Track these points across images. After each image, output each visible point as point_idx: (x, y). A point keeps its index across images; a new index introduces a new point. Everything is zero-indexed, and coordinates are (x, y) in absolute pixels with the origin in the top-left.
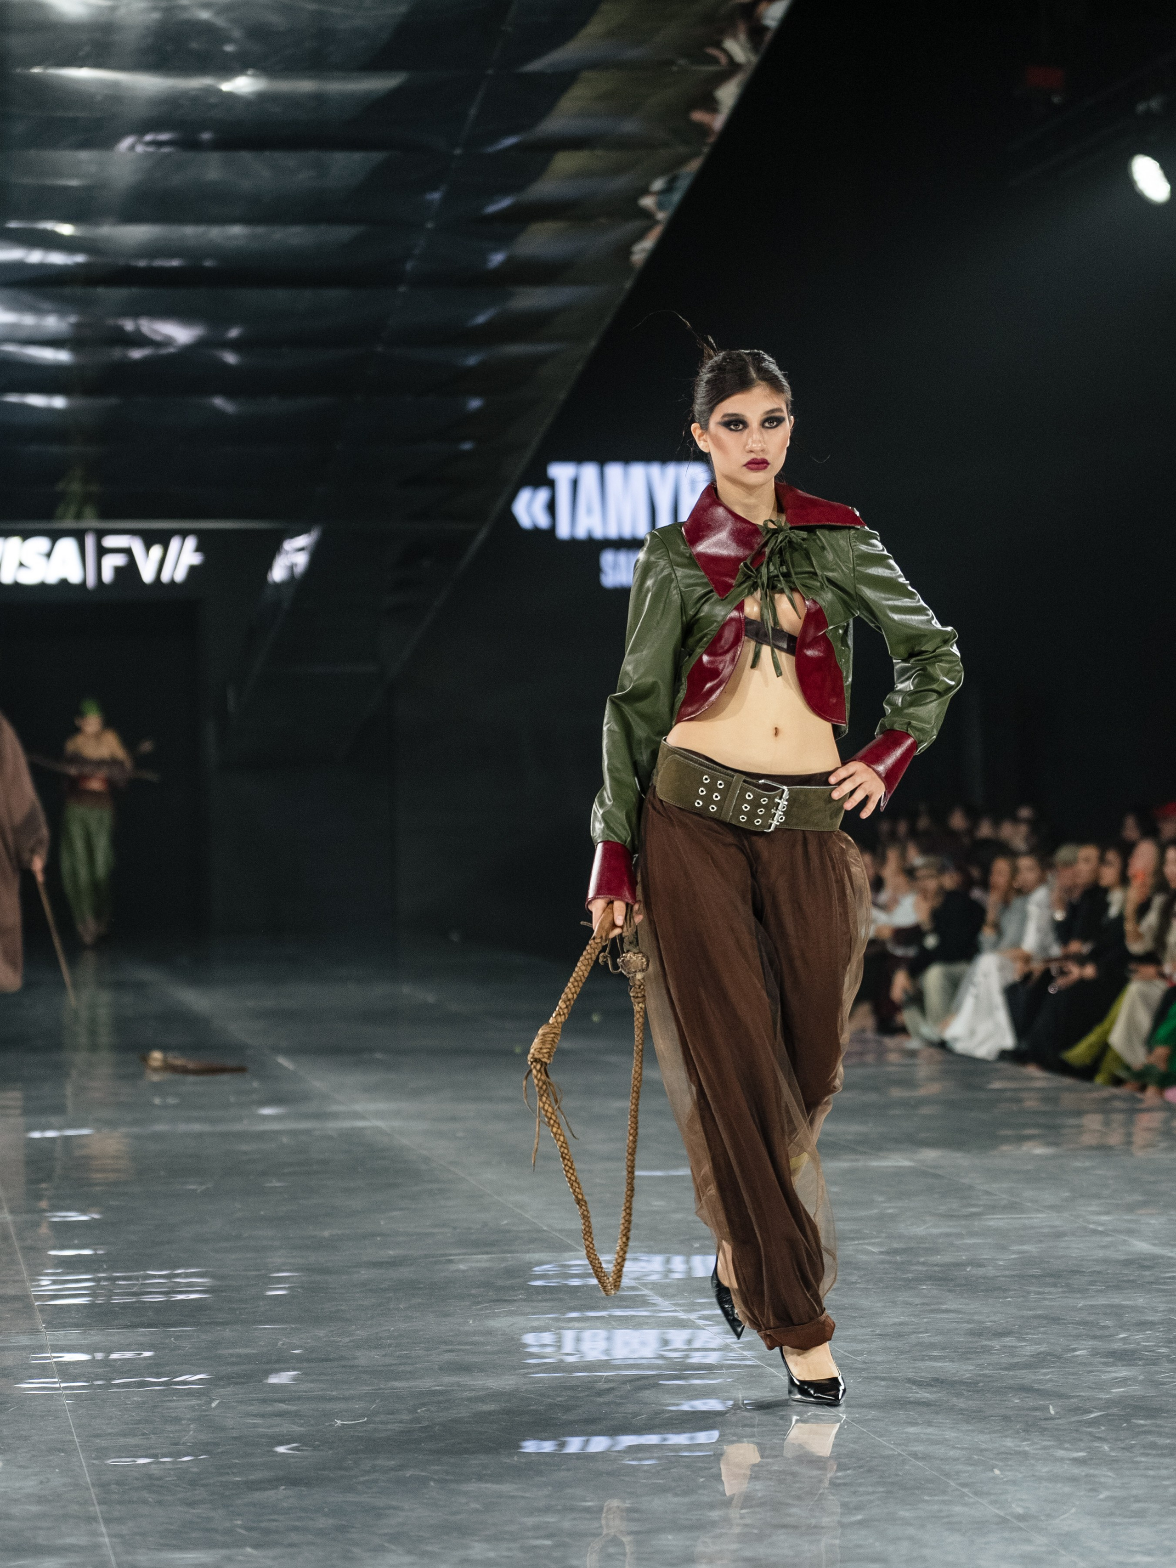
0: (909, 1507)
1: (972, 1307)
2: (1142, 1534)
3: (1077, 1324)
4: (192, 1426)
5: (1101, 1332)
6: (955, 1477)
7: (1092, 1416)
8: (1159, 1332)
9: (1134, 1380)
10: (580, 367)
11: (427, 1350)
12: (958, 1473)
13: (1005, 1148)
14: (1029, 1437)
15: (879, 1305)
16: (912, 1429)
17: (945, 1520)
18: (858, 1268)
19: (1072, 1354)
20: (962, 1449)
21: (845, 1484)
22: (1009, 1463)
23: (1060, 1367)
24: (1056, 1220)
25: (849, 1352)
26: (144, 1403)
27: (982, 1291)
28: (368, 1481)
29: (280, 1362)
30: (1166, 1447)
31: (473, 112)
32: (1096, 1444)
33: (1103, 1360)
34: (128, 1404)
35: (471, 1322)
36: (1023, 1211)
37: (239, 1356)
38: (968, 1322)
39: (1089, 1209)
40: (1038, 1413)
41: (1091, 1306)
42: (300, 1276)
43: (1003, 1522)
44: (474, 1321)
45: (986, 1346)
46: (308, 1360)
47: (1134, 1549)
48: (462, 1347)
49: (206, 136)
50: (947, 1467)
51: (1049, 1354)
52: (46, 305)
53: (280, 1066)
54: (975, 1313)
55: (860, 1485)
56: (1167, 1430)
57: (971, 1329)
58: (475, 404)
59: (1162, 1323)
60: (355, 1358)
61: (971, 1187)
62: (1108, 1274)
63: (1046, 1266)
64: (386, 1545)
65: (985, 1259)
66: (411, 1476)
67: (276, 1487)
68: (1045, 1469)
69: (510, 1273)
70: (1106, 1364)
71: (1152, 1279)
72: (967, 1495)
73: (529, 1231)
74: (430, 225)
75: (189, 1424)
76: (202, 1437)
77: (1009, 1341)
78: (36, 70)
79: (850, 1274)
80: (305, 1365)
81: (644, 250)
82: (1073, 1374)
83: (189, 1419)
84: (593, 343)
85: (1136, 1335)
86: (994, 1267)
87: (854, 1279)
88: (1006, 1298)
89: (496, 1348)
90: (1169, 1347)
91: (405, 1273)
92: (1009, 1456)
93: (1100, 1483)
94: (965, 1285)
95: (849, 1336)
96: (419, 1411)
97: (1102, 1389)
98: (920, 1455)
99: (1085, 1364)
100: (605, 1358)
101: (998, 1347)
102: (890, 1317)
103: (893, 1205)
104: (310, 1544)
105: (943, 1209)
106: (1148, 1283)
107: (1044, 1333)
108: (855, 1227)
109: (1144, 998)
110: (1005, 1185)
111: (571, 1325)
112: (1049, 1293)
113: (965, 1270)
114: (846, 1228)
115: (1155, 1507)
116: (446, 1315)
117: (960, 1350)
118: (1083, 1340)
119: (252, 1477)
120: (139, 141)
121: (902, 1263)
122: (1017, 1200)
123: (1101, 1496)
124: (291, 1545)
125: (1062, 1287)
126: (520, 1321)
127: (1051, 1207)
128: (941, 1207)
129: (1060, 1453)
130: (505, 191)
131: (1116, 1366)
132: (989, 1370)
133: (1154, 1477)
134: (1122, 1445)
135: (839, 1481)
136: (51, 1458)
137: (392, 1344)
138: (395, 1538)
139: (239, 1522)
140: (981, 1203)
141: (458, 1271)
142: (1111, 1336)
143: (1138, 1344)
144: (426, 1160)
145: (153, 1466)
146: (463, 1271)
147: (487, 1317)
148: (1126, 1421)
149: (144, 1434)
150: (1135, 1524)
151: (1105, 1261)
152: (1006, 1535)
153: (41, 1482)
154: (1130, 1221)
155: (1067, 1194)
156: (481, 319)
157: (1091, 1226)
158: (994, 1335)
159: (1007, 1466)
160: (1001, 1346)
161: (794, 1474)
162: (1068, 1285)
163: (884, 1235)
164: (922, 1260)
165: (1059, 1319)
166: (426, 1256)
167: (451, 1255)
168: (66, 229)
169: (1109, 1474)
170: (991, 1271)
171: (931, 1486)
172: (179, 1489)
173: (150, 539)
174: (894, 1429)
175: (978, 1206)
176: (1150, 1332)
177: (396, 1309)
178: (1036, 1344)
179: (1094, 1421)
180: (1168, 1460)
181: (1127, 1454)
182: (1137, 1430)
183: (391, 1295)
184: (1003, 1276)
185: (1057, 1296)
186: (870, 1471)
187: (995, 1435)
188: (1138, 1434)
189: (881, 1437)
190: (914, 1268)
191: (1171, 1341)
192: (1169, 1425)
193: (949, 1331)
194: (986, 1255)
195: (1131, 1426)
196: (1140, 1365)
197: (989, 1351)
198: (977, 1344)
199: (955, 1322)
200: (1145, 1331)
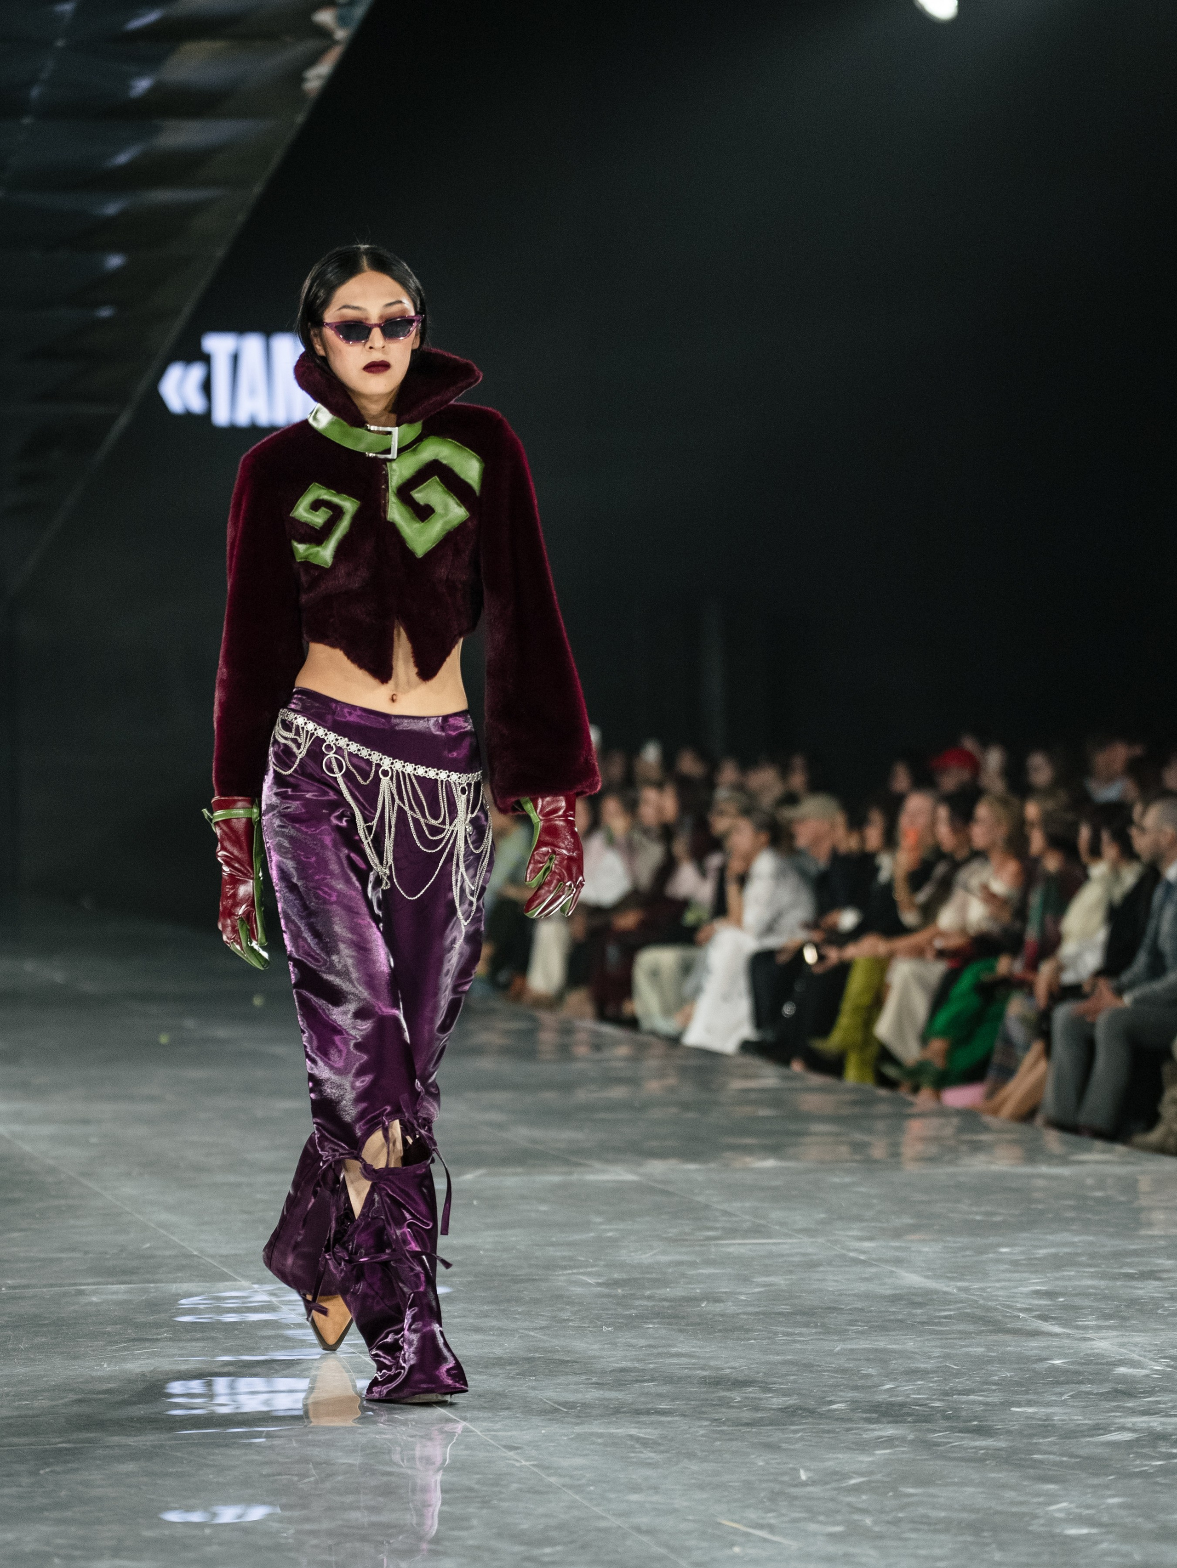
1: (708, 1349)
3: (834, 1372)
5: (863, 1381)
6: (686, 1555)
7: (853, 1482)
8: (933, 1382)
9: (903, 1439)
10: (241, 218)
11: (52, 1400)
12: (689, 1550)
14: (775, 1507)
15: (596, 1347)
16: (634, 1497)
18: (571, 1303)
19: (828, 1408)
20: (695, 1521)
22: (752, 1538)
23: (813, 1424)
24: (810, 1246)
25: (559, 1404)
27: (720, 1331)
30: (940, 1521)
32: (856, 1517)
33: (865, 1415)
36: (770, 1235)
38: (703, 1369)
39: (849, 1233)
40: (786, 1478)
41: (852, 1350)
44: (109, 1365)
45: (723, 1397)
48: (95, 1396)
50: (677, 1543)
51: (800, 1408)
54: (711, 1358)
56: (942, 1500)
57: (706, 1377)
58: (115, 261)
59: (935, 1372)
61: (707, 1207)
62: (871, 1311)
63: (797, 1301)
65: (726, 1293)
66: (32, 1551)
68: (795, 1547)
69: (153, 1306)
70: (869, 1421)
71: (924, 1318)
73: (176, 1256)
74: (60, 43)
77: (751, 1392)
79: (562, 1310)
81: (319, 77)
82: (828, 1432)
84: (257, 189)
85: (906, 1386)
86: (733, 1302)
87: (565, 1315)
88: (750, 1339)
90: (944, 1400)
91: (26, 1306)
94: (699, 1324)
96: (42, 1472)
97: (863, 1450)
98: (644, 1529)
99: (843, 1420)
100: (265, 1409)
101: (739, 1399)
103: (615, 1227)
105: (673, 1232)
106: (919, 1323)
107: (795, 1382)
108: (565, 1254)
110: (747, 1204)
111: (225, 1370)
112: (800, 1334)
113: (699, 1306)
114: (558, 1254)
116: (76, 1358)
118: (842, 1391)
121: (624, 1296)
122: (763, 1222)
125: (816, 1326)
127: (805, 1231)
128: (671, 1230)
129: (813, 1527)
131: (882, 1423)
132: (729, 1426)
133: (926, 1558)
134: (888, 1519)
135: (546, 1559)
140: (718, 1225)
141: (91, 1304)
142: (875, 1386)
143: (908, 1396)
144: (53, 1171)
146: (97, 1304)
147: (124, 1359)
148: (895, 1490)
151: (866, 1296)
154: (897, 1249)
155: (823, 1216)
156: (122, 159)
157: (852, 1254)
158: (734, 1384)
159: (749, 1541)
160: (742, 1398)
161: (493, 1551)
162: (823, 1325)
163: (602, 1263)
164: (648, 1293)
165: (812, 1366)
166: (51, 1287)
167: (81, 1284)
169: (872, 1552)
170: (730, 1308)
174: (613, 1497)
175: (716, 1229)
176: (922, 1383)
177: (14, 1350)
178: (785, 1395)
179: (856, 1489)
180: (943, 1537)
181: (893, 1529)
182: (906, 1500)
183: (10, 1333)
184: (744, 1313)
185: (809, 1338)
186: (584, 1547)
187: (735, 1505)
188: (908, 1505)
189: (598, 1505)
190: (637, 1303)
191: (946, 1394)
192: (944, 1494)
193: (680, 1379)
194: (724, 1288)
195: (899, 1495)
196: (909, 1422)
197: (728, 1403)
198: (714, 1395)
199: (687, 1368)
200: (915, 1381)
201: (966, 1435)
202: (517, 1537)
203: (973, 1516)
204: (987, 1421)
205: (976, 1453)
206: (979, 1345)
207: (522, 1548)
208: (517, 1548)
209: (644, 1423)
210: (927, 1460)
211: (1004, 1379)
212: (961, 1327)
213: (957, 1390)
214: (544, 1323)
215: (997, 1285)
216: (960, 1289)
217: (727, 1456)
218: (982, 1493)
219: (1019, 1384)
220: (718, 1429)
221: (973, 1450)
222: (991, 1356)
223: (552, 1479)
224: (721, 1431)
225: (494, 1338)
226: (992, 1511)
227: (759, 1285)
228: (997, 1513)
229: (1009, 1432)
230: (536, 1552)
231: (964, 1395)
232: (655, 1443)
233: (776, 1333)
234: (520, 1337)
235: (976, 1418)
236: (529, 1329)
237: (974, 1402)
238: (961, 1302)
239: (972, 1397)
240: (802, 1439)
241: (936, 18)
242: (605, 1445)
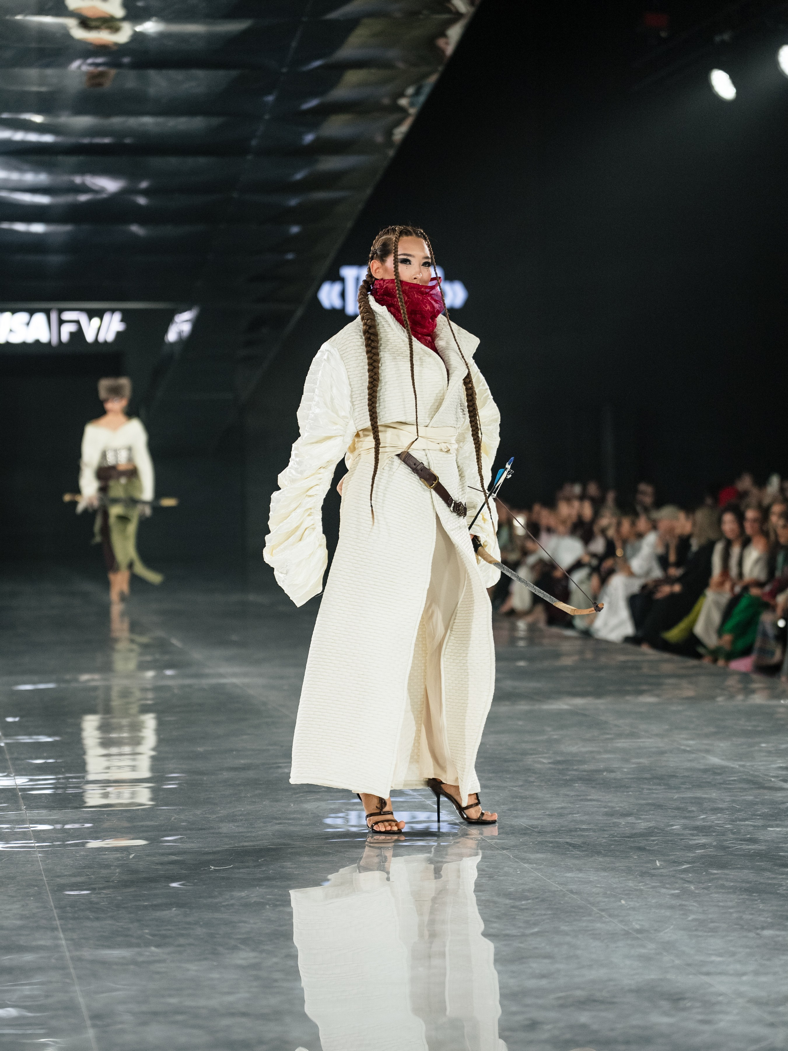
0: (567, 924)
1: (607, 797)
2: (716, 943)
3: (675, 809)
4: (117, 870)
5: (689, 814)
6: (597, 905)
7: (684, 867)
8: (727, 814)
9: (710, 845)
10: (360, 207)
11: (265, 823)
12: (598, 902)
13: (628, 698)
14: (643, 880)
15: (547, 796)
16: (569, 875)
17: (590, 932)
18: (535, 773)
19: (671, 828)
20: (601, 887)
21: (527, 909)
22: (631, 897)
23: (663, 836)
24: (660, 743)
26: (87, 856)
27: (613, 787)
28: (227, 905)
29: (172, 830)
30: (731, 887)
31: (294, 44)
32: (686, 885)
33: (690, 832)
34: (77, 857)
35: (292, 805)
36: (639, 737)
37: (148, 826)
38: (605, 807)
39: (682, 736)
40: (649, 865)
41: (683, 798)
42: (185, 776)
43: (627, 934)
44: (294, 805)
45: (615, 822)
46: (190, 829)
47: (710, 952)
48: (287, 821)
49: (126, 60)
50: (592, 899)
51: (656, 828)
52: (26, 167)
53: (173, 644)
54: (609, 802)
55: (537, 909)
56: (731, 877)
57: (606, 812)
58: (295, 229)
59: (727, 809)
60: (219, 828)
61: (606, 722)
62: (693, 777)
63: (654, 772)
64: (239, 945)
65: (615, 767)
66: (255, 902)
67: (170, 909)
68: (654, 901)
70: (693, 835)
71: (721, 781)
72: (604, 917)
74: (267, 117)
75: (116, 869)
76: (125, 877)
77: (630, 819)
78: (19, 17)
79: (530, 776)
80: (189, 832)
81: (401, 133)
82: (671, 841)
83: (116, 866)
84: (369, 191)
85: (711, 817)
86: (621, 772)
87: (532, 779)
88: (629, 792)
89: (308, 822)
90: (732, 824)
91: (251, 774)
92: (631, 892)
93: (689, 910)
94: (602, 784)
95: (530, 815)
96: (259, 861)
97: (689, 850)
98: (575, 892)
99: (679, 835)
101: (624, 823)
102: (555, 804)
103: (557, 733)
104: (190, 944)
105: (588, 736)
106: (719, 783)
107: (653, 814)
108: (532, 747)
109: (717, 604)
110: (627, 721)
111: (354, 807)
112: (656, 789)
113: (603, 774)
114: (528, 747)
115: (724, 926)
116: (277, 801)
117: (599, 825)
118: (678, 819)
119: (155, 903)
120: (83, 63)
121: (563, 769)
122: (636, 730)
123: (690, 918)
124: (179, 946)
125: (664, 785)
126: (323, 805)
127: (657, 735)
129: (663, 891)
130: (314, 95)
131: (699, 836)
132: (618, 837)
133: (723, 907)
134: (703, 886)
135: (523, 907)
136: (29, 890)
137: (243, 819)
138: (245, 941)
139: (147, 931)
140: (613, 732)
142: (695, 817)
143: (713, 822)
144: (264, 704)
145: (93, 895)
147: (302, 802)
148: (706, 871)
149: (88, 875)
150: (711, 936)
151: (692, 769)
152: (629, 942)
153: (23, 906)
154: (707, 744)
155: (667, 727)
156: (299, 176)
157: (683, 747)
158: (621, 815)
159: (629, 898)
160: (625, 822)
162: (668, 785)
163: (551, 752)
164: (575, 767)
165: (662, 806)
166: (263, 764)
167: (281, 763)
168: (38, 119)
169: (695, 904)
170: (619, 775)
171: (581, 910)
172: (109, 910)
173: (91, 314)
174: (558, 874)
175: (611, 734)
176: (720, 815)
177: (245, 797)
178: (647, 821)
179: (685, 871)
180: (732, 896)
181: (706, 891)
182: (712, 876)
183: (242, 788)
184: (626, 778)
185: (660, 791)
186: (543, 900)
187: (622, 879)
188: (713, 879)
189: (549, 879)
190: (570, 773)
191: (733, 821)
192: (732, 874)
193: (592, 813)
194: (615, 765)
195: (708, 874)
196: (713, 836)
197: (618, 825)
198: (610, 821)
199: (596, 807)
200: (717, 814)
201: (744, 842)
202: (508, 895)
203: (748, 885)
204: (754, 835)
205: (749, 852)
206: (751, 795)
207: (511, 901)
208: (508, 901)
209: (574, 836)
210: (724, 855)
211: (764, 813)
212: (741, 785)
213: (739, 819)
214: (521, 783)
215: (760, 763)
216: (740, 766)
217: (618, 853)
218: (751, 873)
219: (772, 816)
220: (613, 839)
221: (748, 850)
222: (757, 801)
223: (526, 865)
224: (614, 840)
225: (495, 791)
226: (758, 882)
227: (633, 763)
228: (761, 883)
229: (766, 841)
230: (518, 903)
231: (742, 821)
232: (580, 846)
233: (643, 789)
234: (508, 791)
235: (749, 833)
236: (513, 786)
237: (748, 825)
238: (741, 772)
239: (747, 822)
240: (657, 844)
241: (725, 99)
242: (554, 847)
